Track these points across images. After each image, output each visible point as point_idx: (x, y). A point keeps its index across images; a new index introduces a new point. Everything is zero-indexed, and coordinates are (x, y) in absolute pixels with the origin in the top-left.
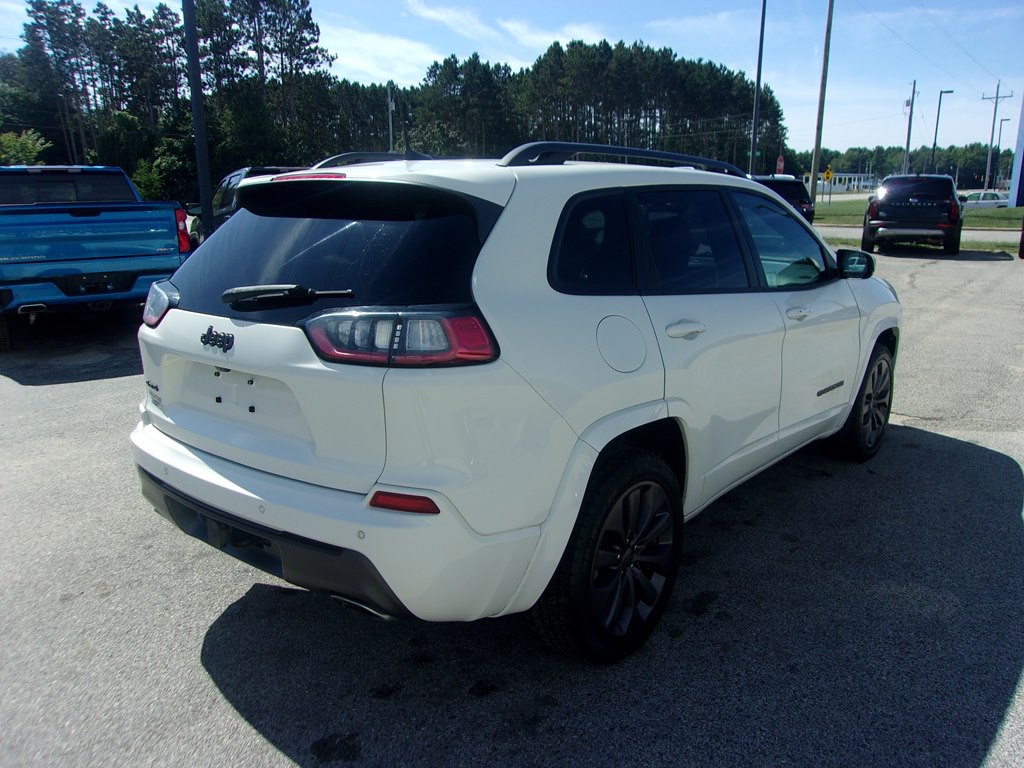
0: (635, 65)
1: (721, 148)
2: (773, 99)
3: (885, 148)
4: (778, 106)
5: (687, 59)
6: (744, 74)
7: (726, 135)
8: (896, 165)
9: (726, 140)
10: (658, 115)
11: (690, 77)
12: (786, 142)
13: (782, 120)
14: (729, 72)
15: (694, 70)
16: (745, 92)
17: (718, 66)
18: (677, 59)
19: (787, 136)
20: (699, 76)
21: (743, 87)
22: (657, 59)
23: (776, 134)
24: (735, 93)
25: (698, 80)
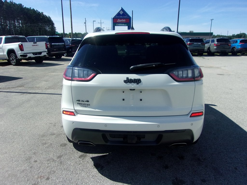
0: (12, 7)
1: (40, 32)
2: (51, 20)
3: (77, 33)
4: (53, 22)
5: (27, 7)
6: (43, 13)
7: (41, 28)
8: (80, 37)
9: (41, 30)
10: (20, 22)
11: (28, 12)
12: (56, 31)
13: (54, 25)
14: (39, 12)
15: (29, 11)
16: (44, 17)
17: (36, 10)
18: (24, 7)
19: (56, 29)
20: (31, 12)
21: (43, 16)
22: (18, 6)
23: (53, 28)
24: (41, 17)
25: (31, 14)
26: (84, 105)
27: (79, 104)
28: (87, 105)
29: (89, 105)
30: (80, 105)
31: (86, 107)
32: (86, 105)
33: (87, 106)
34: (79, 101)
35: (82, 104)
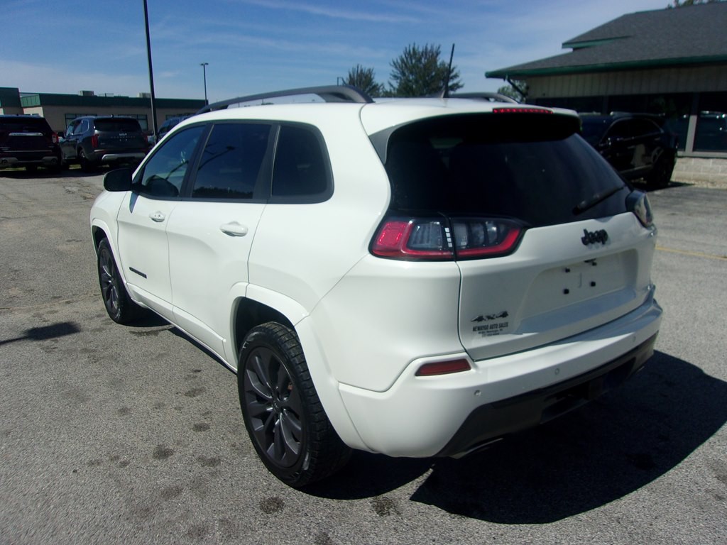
26: (491, 330)
27: (479, 329)
28: (502, 326)
29: (506, 325)
30: (481, 331)
31: (498, 334)
32: (498, 329)
33: (501, 330)
34: (480, 319)
35: (486, 327)
